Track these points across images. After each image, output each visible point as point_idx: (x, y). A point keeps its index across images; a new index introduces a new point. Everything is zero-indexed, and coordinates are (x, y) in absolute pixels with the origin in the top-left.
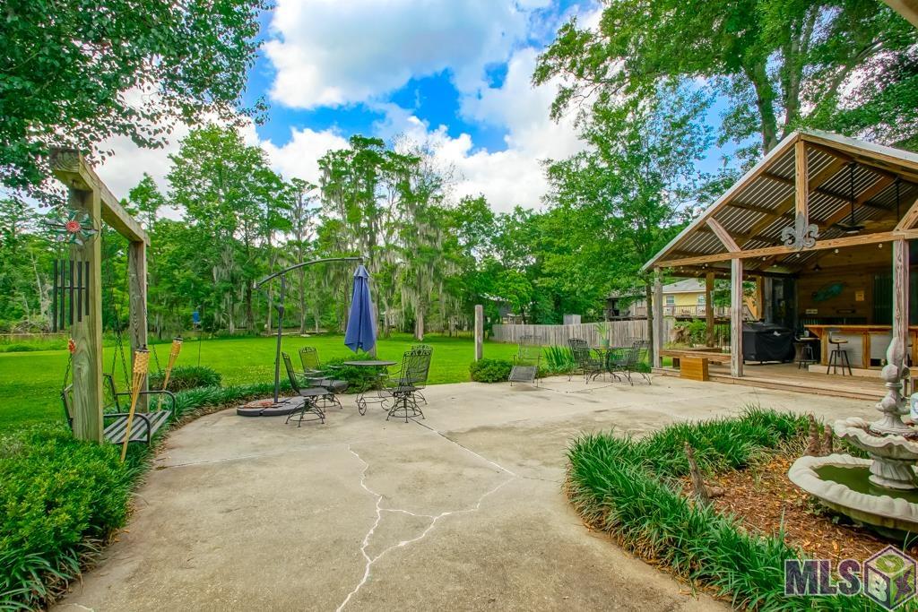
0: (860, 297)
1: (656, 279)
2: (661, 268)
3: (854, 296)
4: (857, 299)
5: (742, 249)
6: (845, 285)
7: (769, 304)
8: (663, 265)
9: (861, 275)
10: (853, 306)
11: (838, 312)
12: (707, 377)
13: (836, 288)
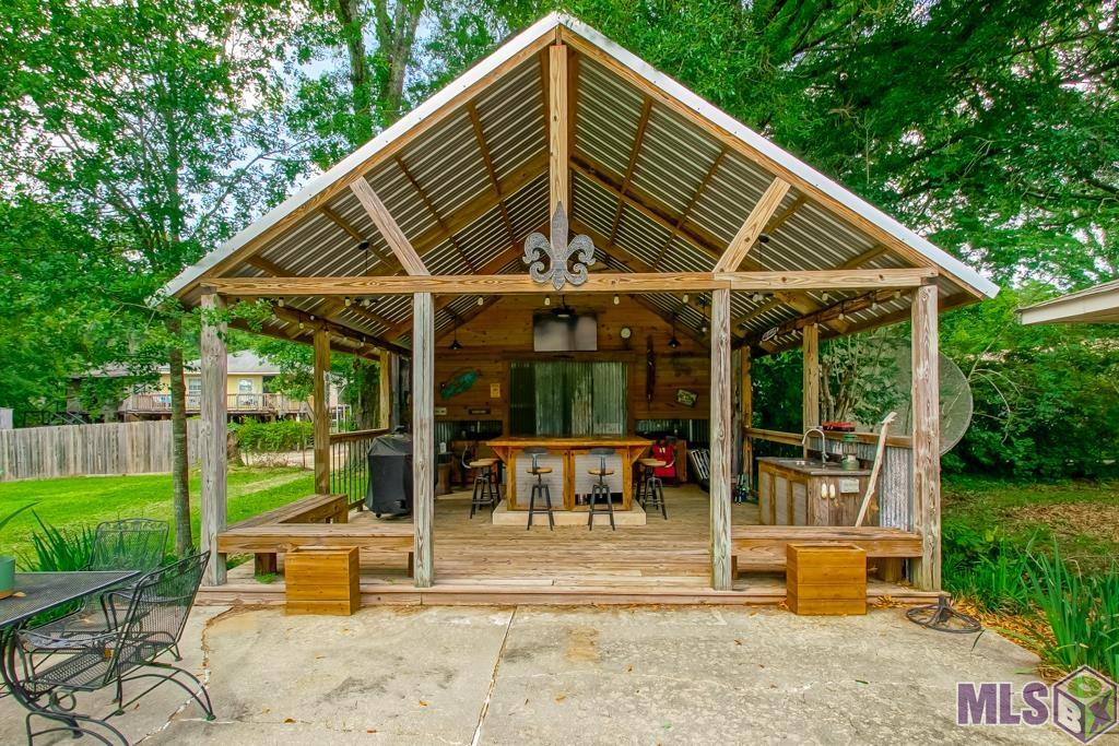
0: (495, 392)
1: (208, 332)
2: (224, 298)
3: (489, 391)
4: (492, 395)
5: (432, 274)
6: (480, 374)
7: (396, 400)
8: (231, 287)
9: (496, 361)
10: (487, 404)
11: (470, 412)
12: (357, 602)
13: (468, 378)
